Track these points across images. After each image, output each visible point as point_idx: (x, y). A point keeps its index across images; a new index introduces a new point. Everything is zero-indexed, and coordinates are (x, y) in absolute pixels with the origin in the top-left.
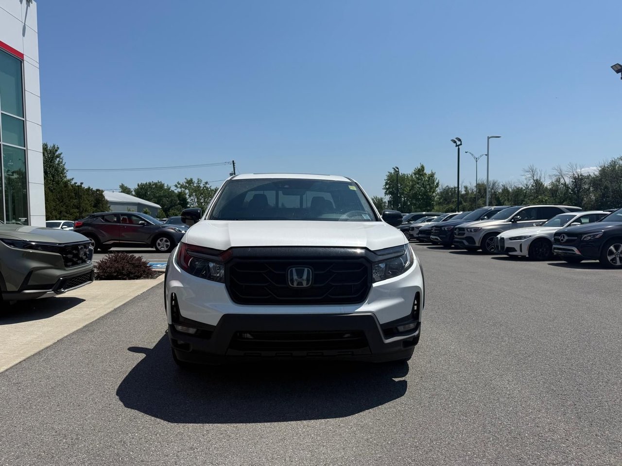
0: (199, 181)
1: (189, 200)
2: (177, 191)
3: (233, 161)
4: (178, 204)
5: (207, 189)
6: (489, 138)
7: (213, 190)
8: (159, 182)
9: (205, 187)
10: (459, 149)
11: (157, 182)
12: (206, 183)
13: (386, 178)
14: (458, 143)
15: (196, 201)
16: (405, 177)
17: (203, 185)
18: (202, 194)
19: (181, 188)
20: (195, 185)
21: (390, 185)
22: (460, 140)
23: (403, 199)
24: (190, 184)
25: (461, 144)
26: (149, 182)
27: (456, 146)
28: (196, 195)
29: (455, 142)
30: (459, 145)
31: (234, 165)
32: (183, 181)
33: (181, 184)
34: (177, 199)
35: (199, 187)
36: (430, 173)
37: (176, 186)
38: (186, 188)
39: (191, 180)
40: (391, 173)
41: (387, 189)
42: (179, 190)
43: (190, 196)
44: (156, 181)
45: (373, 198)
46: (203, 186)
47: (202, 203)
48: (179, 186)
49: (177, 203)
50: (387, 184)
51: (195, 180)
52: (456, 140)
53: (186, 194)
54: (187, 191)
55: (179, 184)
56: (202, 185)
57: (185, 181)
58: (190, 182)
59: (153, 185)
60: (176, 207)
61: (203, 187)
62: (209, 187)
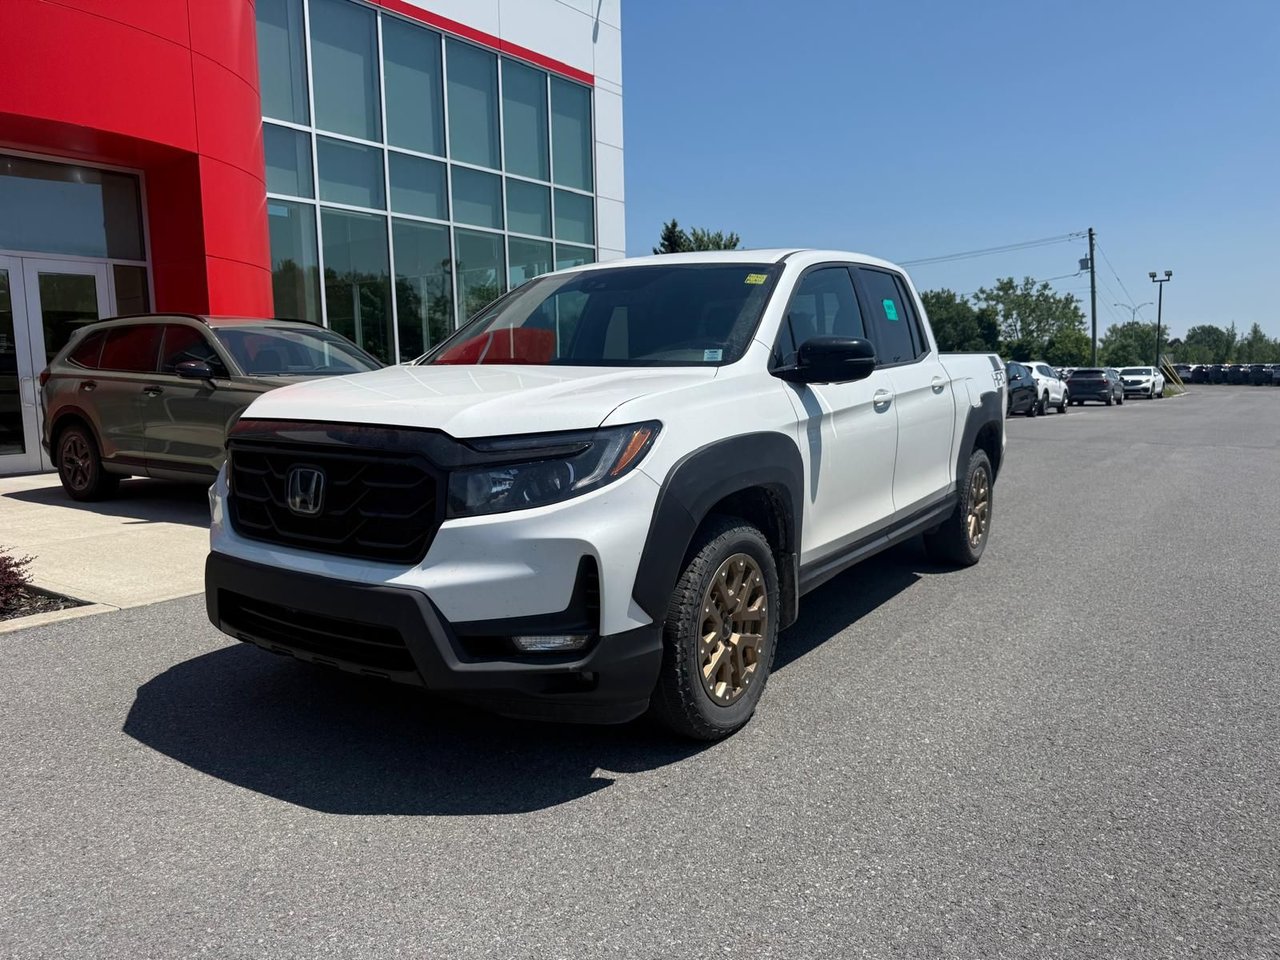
0: (1029, 283)
1: (1003, 328)
2: (976, 307)
3: (1090, 230)
4: (978, 336)
5: (1047, 298)
7: (1060, 301)
8: (943, 292)
9: (1042, 295)
11: (940, 291)
12: (1045, 287)
15: (1018, 328)
17: (1038, 291)
18: (1033, 311)
19: (986, 299)
20: (1019, 292)
24: (1006, 293)
26: (923, 292)
28: (1018, 315)
31: (1091, 239)
32: (991, 285)
33: (988, 291)
34: (975, 325)
35: (1026, 296)
37: (976, 297)
38: (998, 299)
39: (1011, 281)
42: (983, 305)
43: (1007, 317)
44: (937, 289)
46: (1036, 294)
47: (1033, 331)
48: (982, 296)
49: (975, 335)
51: (1019, 282)
53: (997, 314)
54: (1000, 307)
55: (982, 291)
56: (1034, 292)
57: (997, 284)
58: (1007, 286)
59: (932, 297)
60: (973, 342)
61: (1038, 296)
62: (1050, 295)
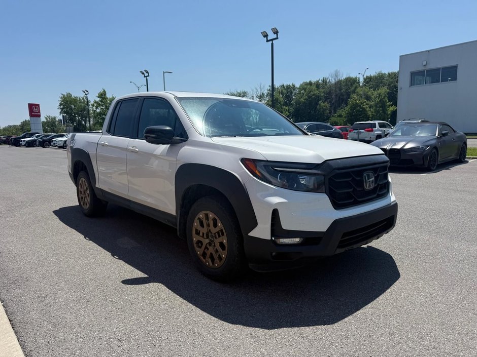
6: (164, 73)
10: (147, 79)
13: (60, 99)
14: (146, 75)
16: (77, 99)
21: (64, 105)
22: (147, 72)
23: (77, 118)
25: (149, 76)
27: (145, 77)
29: (143, 74)
30: (146, 77)
36: (111, 97)
40: (64, 95)
41: (62, 109)
45: (46, 116)
50: (61, 104)
52: (144, 72)
